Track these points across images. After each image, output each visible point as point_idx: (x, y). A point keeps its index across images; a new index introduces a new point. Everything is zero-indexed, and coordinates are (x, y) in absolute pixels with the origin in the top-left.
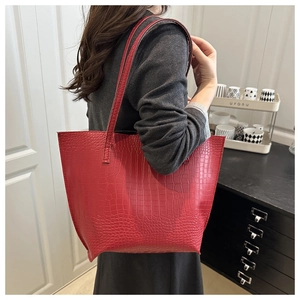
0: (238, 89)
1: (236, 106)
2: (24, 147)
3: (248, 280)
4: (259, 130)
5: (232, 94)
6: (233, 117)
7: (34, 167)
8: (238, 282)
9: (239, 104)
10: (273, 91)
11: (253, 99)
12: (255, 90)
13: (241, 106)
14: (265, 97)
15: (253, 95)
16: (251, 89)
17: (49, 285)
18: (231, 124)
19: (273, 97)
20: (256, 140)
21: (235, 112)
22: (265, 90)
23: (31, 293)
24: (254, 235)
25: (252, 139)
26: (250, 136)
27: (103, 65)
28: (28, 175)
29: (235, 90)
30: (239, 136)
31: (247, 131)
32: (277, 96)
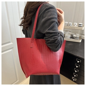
0: (71, 23)
1: (71, 28)
2: (9, 42)
3: (75, 79)
4: (78, 35)
5: (70, 25)
6: (70, 32)
7: (13, 48)
8: (72, 80)
9: (72, 28)
10: (82, 24)
11: (76, 26)
12: (76, 24)
13: (72, 29)
14: (80, 26)
15: (76, 25)
16: (75, 23)
17: (18, 81)
18: (69, 34)
19: (82, 25)
20: (77, 38)
21: (71, 30)
22: (80, 24)
23: (12, 84)
24: (77, 67)
25: (76, 38)
26: (75, 37)
27: (31, 18)
28: (11, 50)
29: (71, 24)
30: (72, 37)
31: (74, 36)
32: (83, 25)
